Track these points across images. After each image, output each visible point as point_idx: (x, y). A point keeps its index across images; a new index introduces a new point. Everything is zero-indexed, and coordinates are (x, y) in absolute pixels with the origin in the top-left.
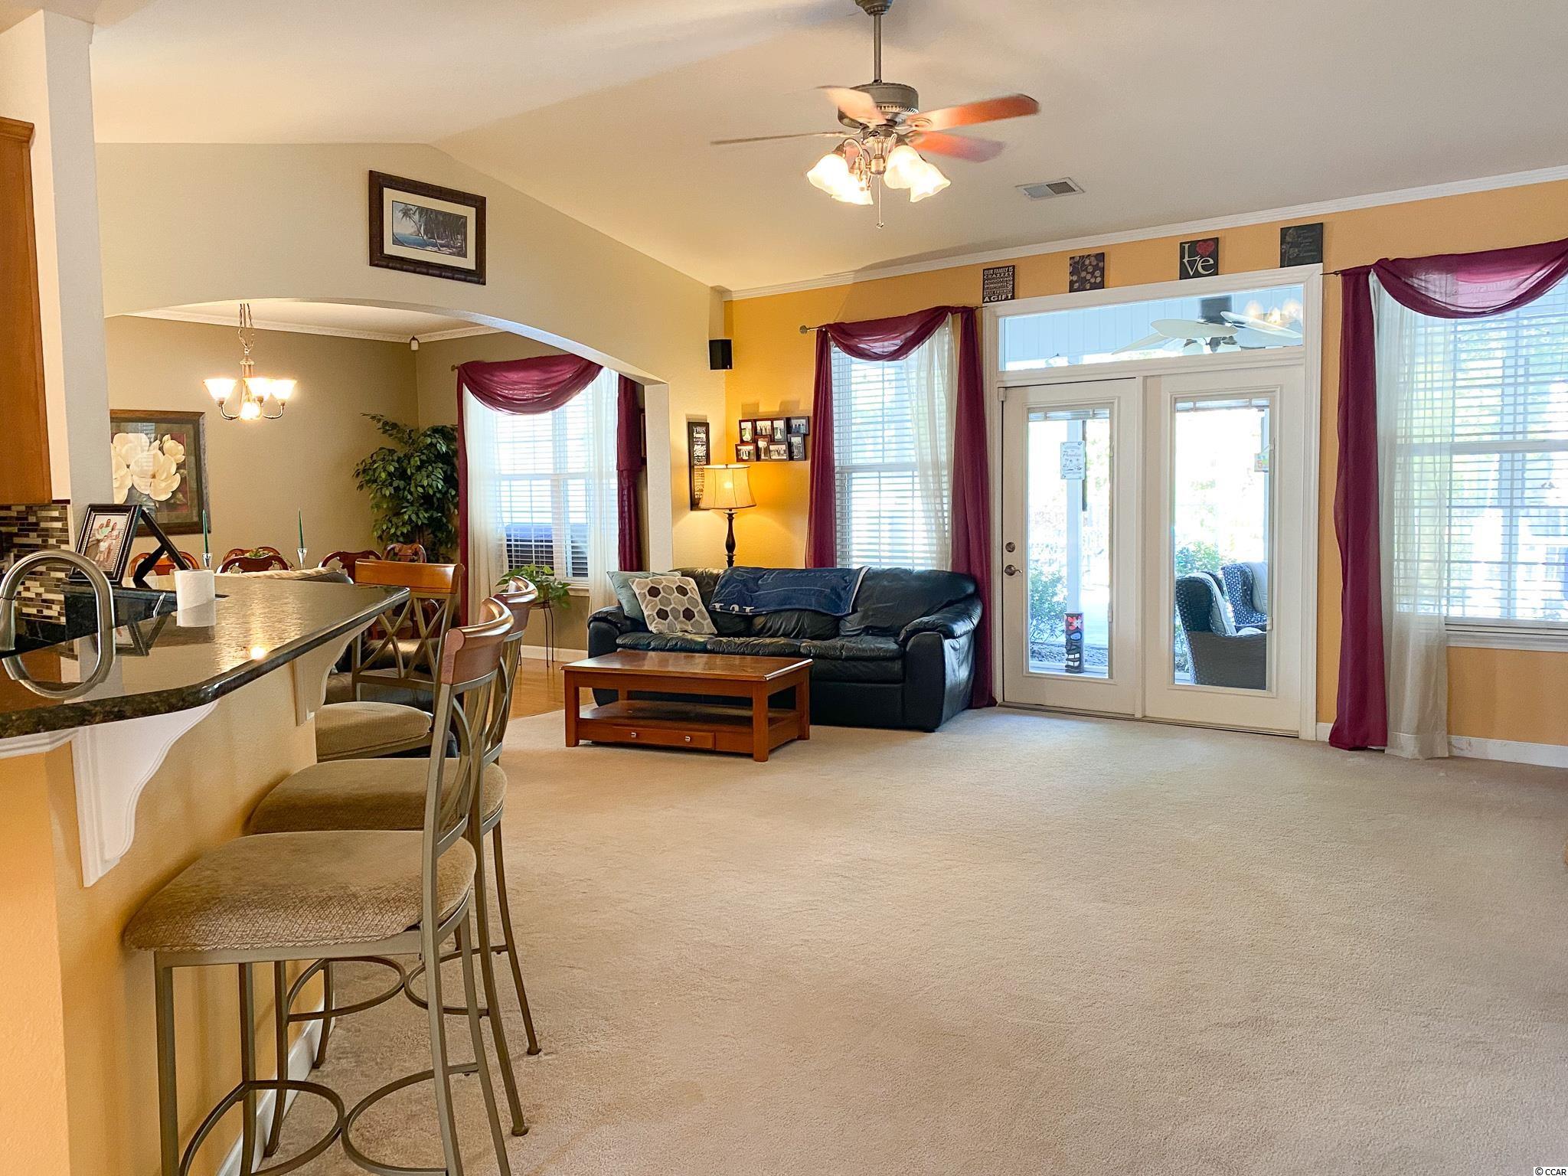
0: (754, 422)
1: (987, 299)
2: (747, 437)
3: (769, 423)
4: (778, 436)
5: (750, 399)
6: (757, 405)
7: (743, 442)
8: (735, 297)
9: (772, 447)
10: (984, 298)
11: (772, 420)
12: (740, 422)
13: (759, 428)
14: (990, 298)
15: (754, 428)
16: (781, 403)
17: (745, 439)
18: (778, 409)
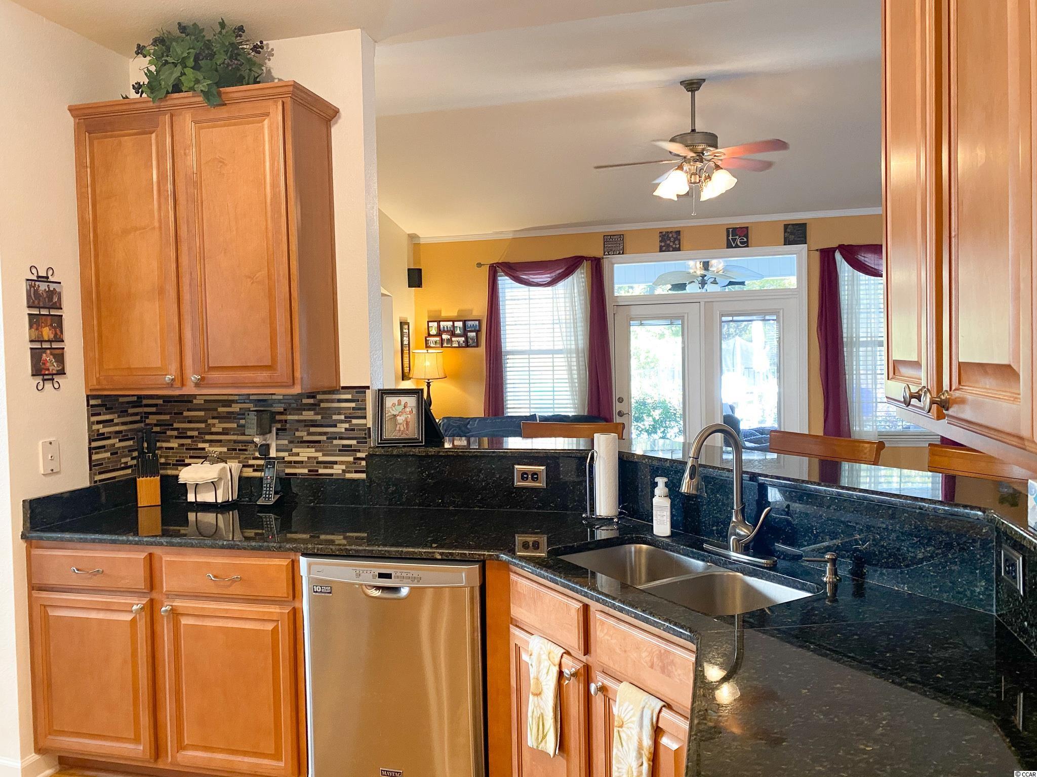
0: (439, 322)
1: (606, 253)
2: (433, 331)
3: (451, 323)
4: (458, 332)
5: (434, 307)
6: (440, 311)
7: (429, 335)
8: (422, 241)
9: (454, 339)
10: (605, 253)
11: (453, 321)
12: (428, 322)
13: (442, 326)
14: (608, 252)
15: (439, 326)
16: (459, 311)
17: (431, 333)
18: (456, 314)
